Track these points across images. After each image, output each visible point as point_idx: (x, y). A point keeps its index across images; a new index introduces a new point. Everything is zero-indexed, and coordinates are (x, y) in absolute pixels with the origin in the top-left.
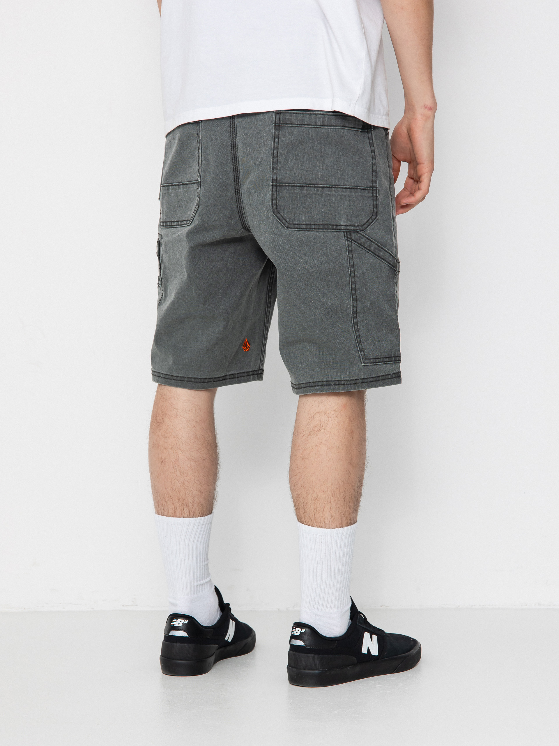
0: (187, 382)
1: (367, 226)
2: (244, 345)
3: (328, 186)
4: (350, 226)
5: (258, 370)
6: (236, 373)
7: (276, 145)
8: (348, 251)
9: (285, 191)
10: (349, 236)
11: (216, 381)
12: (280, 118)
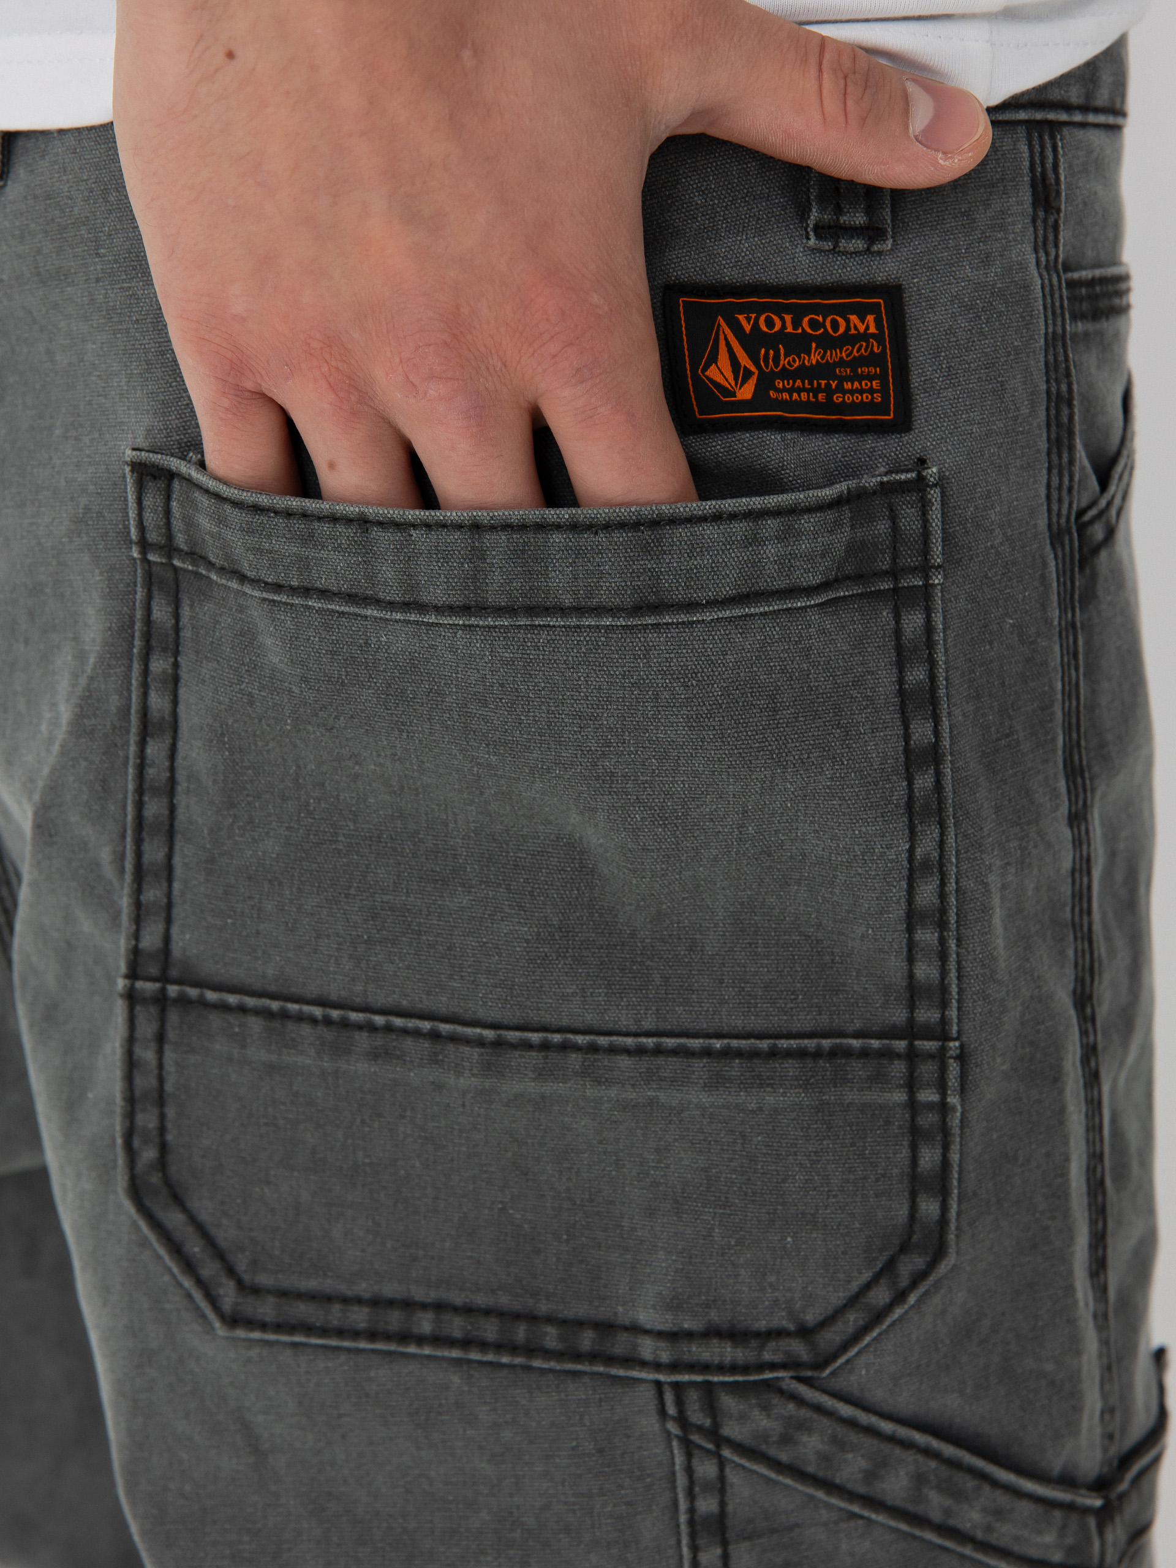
1: (851, 1330)
3: (535, 1037)
4: (712, 1333)
7: (158, 702)
8: (691, 1523)
9: (220, 1046)
10: (697, 1416)
12: (168, 512)
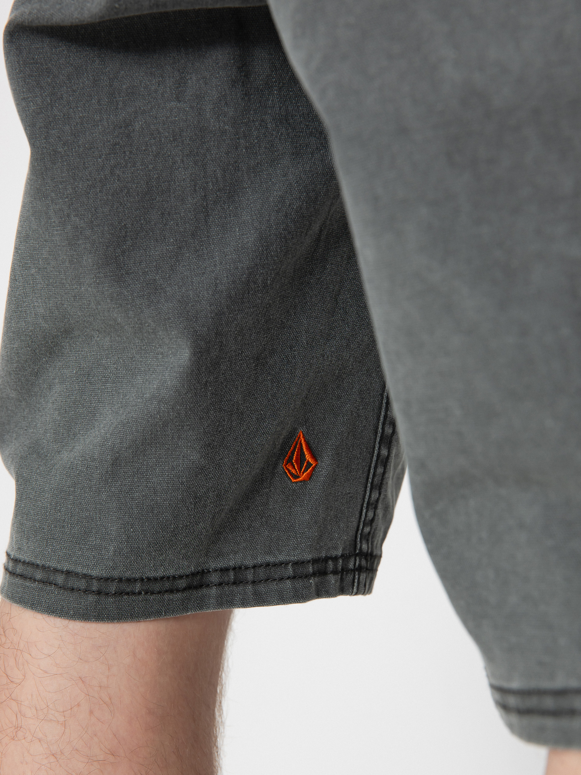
0: (41, 586)
2: (291, 458)
5: (345, 557)
6: (249, 562)
11: (159, 592)
